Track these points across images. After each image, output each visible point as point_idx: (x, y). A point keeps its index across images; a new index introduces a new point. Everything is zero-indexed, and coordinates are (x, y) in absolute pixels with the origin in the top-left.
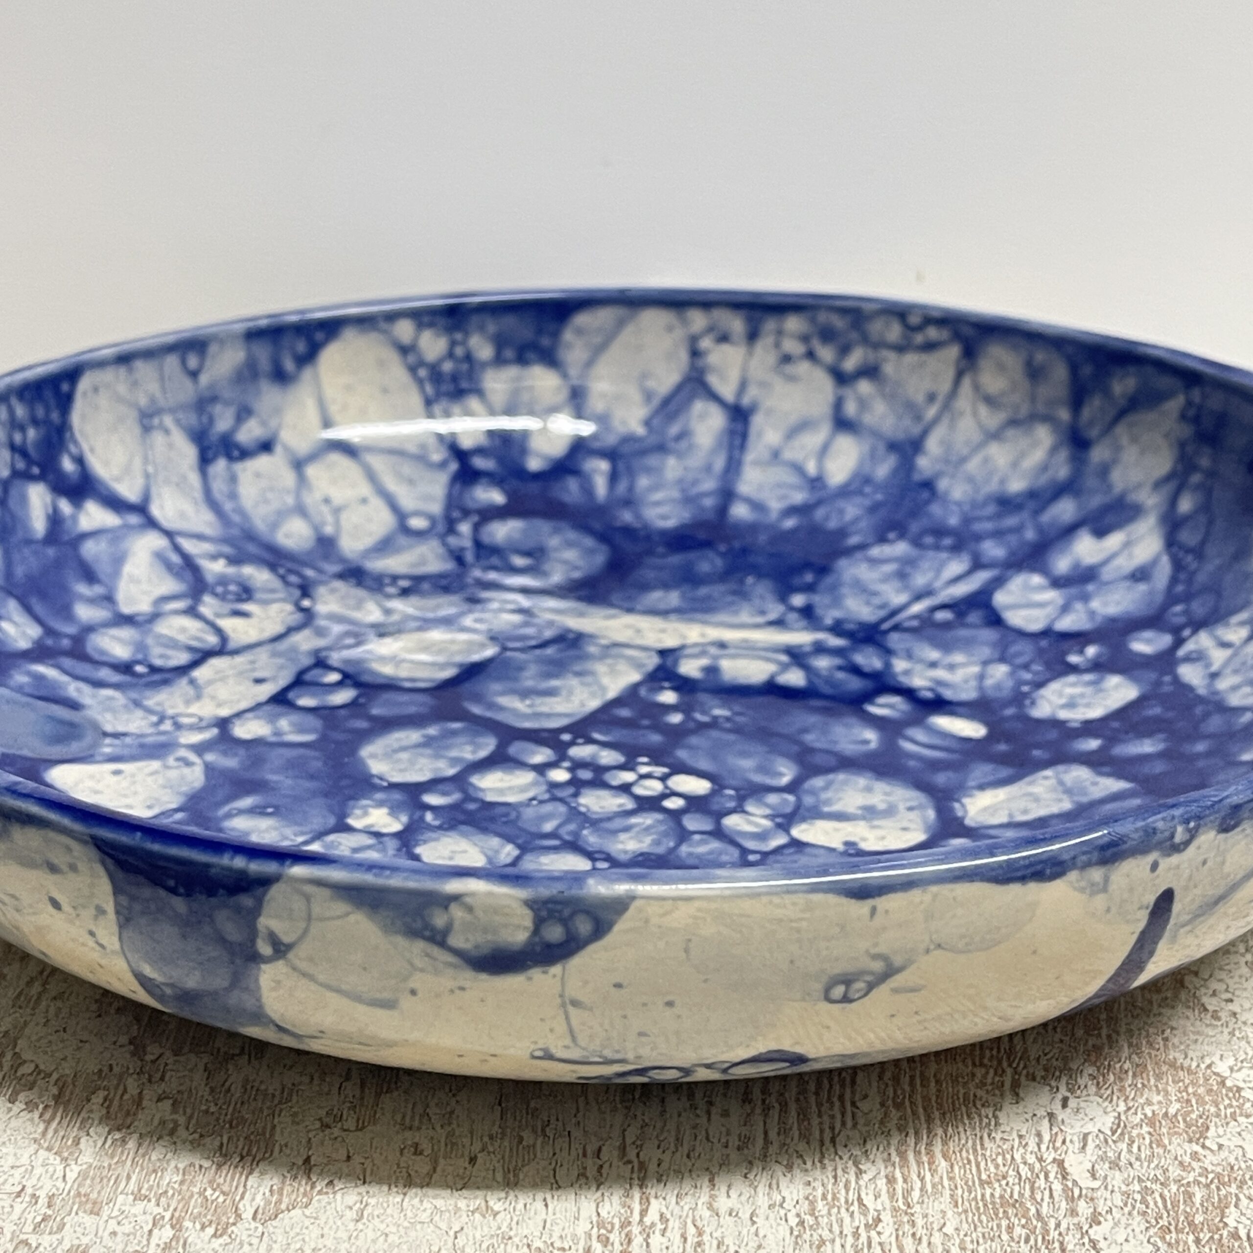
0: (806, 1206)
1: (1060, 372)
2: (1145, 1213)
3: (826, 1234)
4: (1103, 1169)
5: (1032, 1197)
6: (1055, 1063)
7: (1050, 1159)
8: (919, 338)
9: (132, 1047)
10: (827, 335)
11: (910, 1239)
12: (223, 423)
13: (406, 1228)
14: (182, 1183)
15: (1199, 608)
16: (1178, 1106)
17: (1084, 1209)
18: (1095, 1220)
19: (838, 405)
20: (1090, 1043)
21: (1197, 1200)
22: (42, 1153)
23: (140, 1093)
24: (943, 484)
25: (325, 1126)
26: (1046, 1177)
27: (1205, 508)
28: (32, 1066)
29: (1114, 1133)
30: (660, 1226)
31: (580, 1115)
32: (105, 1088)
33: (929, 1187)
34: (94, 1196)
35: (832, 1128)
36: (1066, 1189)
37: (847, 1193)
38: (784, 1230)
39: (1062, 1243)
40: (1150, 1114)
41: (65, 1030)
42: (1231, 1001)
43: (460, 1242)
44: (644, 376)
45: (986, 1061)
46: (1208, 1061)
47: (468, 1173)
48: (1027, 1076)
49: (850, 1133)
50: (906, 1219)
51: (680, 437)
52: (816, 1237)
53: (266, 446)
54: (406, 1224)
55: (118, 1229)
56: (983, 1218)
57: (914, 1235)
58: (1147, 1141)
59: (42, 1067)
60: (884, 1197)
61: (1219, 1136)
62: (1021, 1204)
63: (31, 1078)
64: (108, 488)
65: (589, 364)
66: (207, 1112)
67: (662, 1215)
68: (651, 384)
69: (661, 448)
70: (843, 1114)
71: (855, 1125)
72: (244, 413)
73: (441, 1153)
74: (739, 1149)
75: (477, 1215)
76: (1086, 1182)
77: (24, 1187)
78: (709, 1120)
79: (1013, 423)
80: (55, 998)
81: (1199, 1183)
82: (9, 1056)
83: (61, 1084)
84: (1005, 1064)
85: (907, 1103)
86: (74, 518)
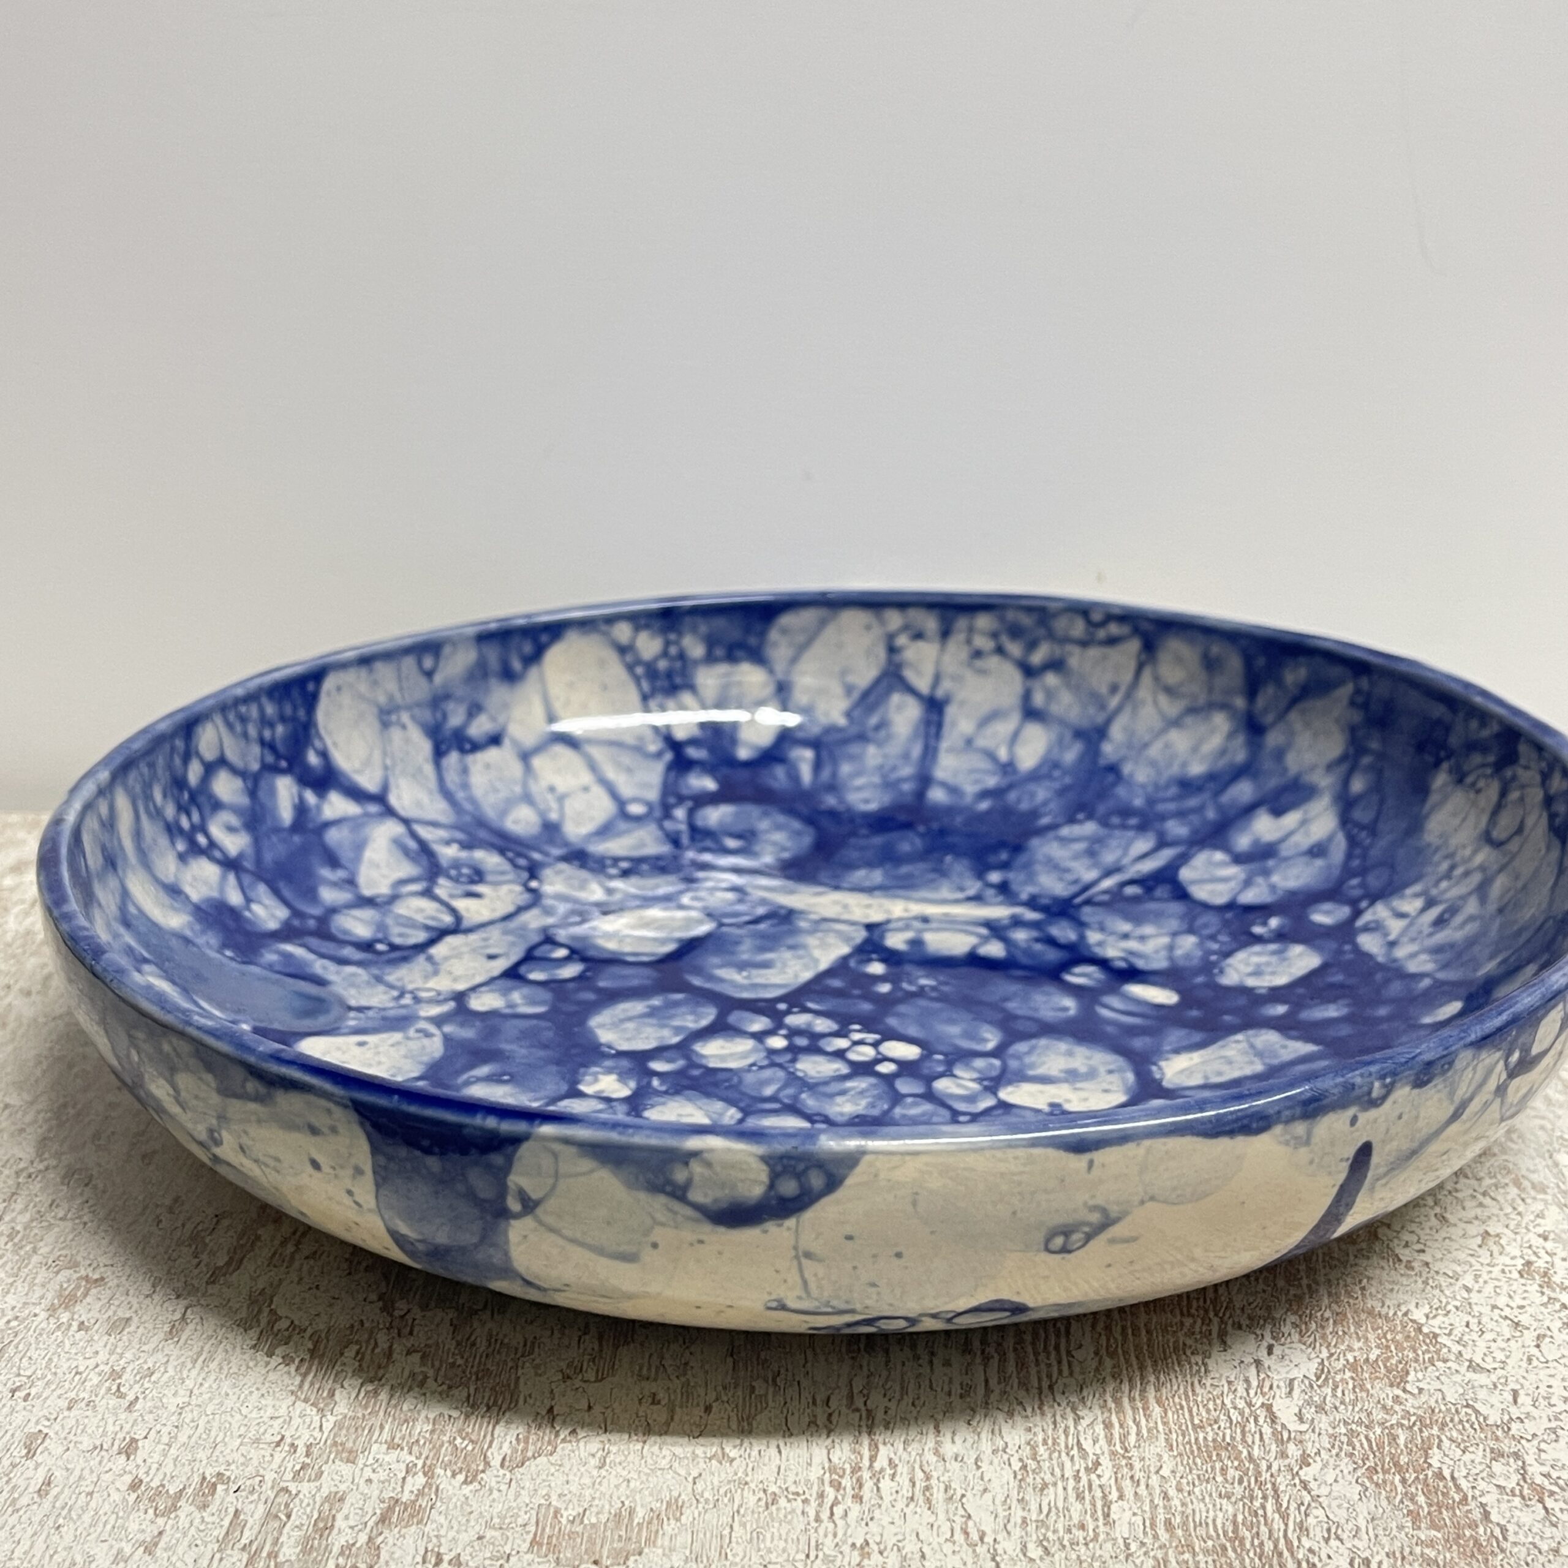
0: (1027, 1451)
1: (1235, 663)
2: (1351, 1455)
3: (1048, 1478)
4: (1309, 1413)
5: (1244, 1440)
6: (1259, 1313)
7: (1259, 1404)
8: (1101, 634)
9: (381, 1304)
10: (1015, 632)
11: (1128, 1482)
12: (456, 718)
13: (648, 1475)
14: (433, 1432)
15: (1374, 881)
16: (1377, 1352)
17: (1292, 1450)
18: (1305, 1461)
19: (1027, 696)
20: (1292, 1292)
21: (1401, 1441)
22: (300, 1405)
23: (391, 1347)
24: (1127, 769)
25: (567, 1378)
26: (1256, 1420)
27: (1377, 788)
28: (288, 1323)
29: (1318, 1378)
30: (889, 1471)
31: (809, 1365)
32: (357, 1342)
33: (1144, 1431)
34: (349, 1445)
35: (1049, 1376)
36: (1274, 1433)
37: (1067, 1436)
38: (1007, 1475)
39: (1274, 1484)
40: (1351, 1360)
41: (317, 1287)
42: (1423, 1251)
43: (699, 1487)
44: (844, 673)
45: (1193, 1311)
46: (1404, 1309)
47: (703, 1422)
48: (1234, 1323)
49: (1067, 1381)
50: (1124, 1462)
51: (878, 727)
52: (1039, 1480)
53: (495, 740)
54: (647, 1471)
55: (373, 1476)
56: (1198, 1461)
57: (1132, 1477)
58: (1351, 1386)
59: (296, 1322)
60: (1102, 1442)
61: (1419, 1380)
62: (1234, 1447)
63: (286, 1334)
64: (349, 779)
65: (794, 660)
66: (453, 1365)
67: (890, 1460)
68: (851, 679)
69: (862, 738)
70: (1059, 1362)
71: (1071, 1374)
72: (475, 709)
73: (677, 1403)
74: (961, 1396)
75: (714, 1462)
76: (1294, 1426)
77: (283, 1437)
78: (932, 1369)
79: (1192, 710)
80: (307, 1258)
81: (1402, 1425)
82: (266, 1311)
83: (315, 1338)
84: (1211, 1314)
85: (1120, 1351)
86: (319, 808)
